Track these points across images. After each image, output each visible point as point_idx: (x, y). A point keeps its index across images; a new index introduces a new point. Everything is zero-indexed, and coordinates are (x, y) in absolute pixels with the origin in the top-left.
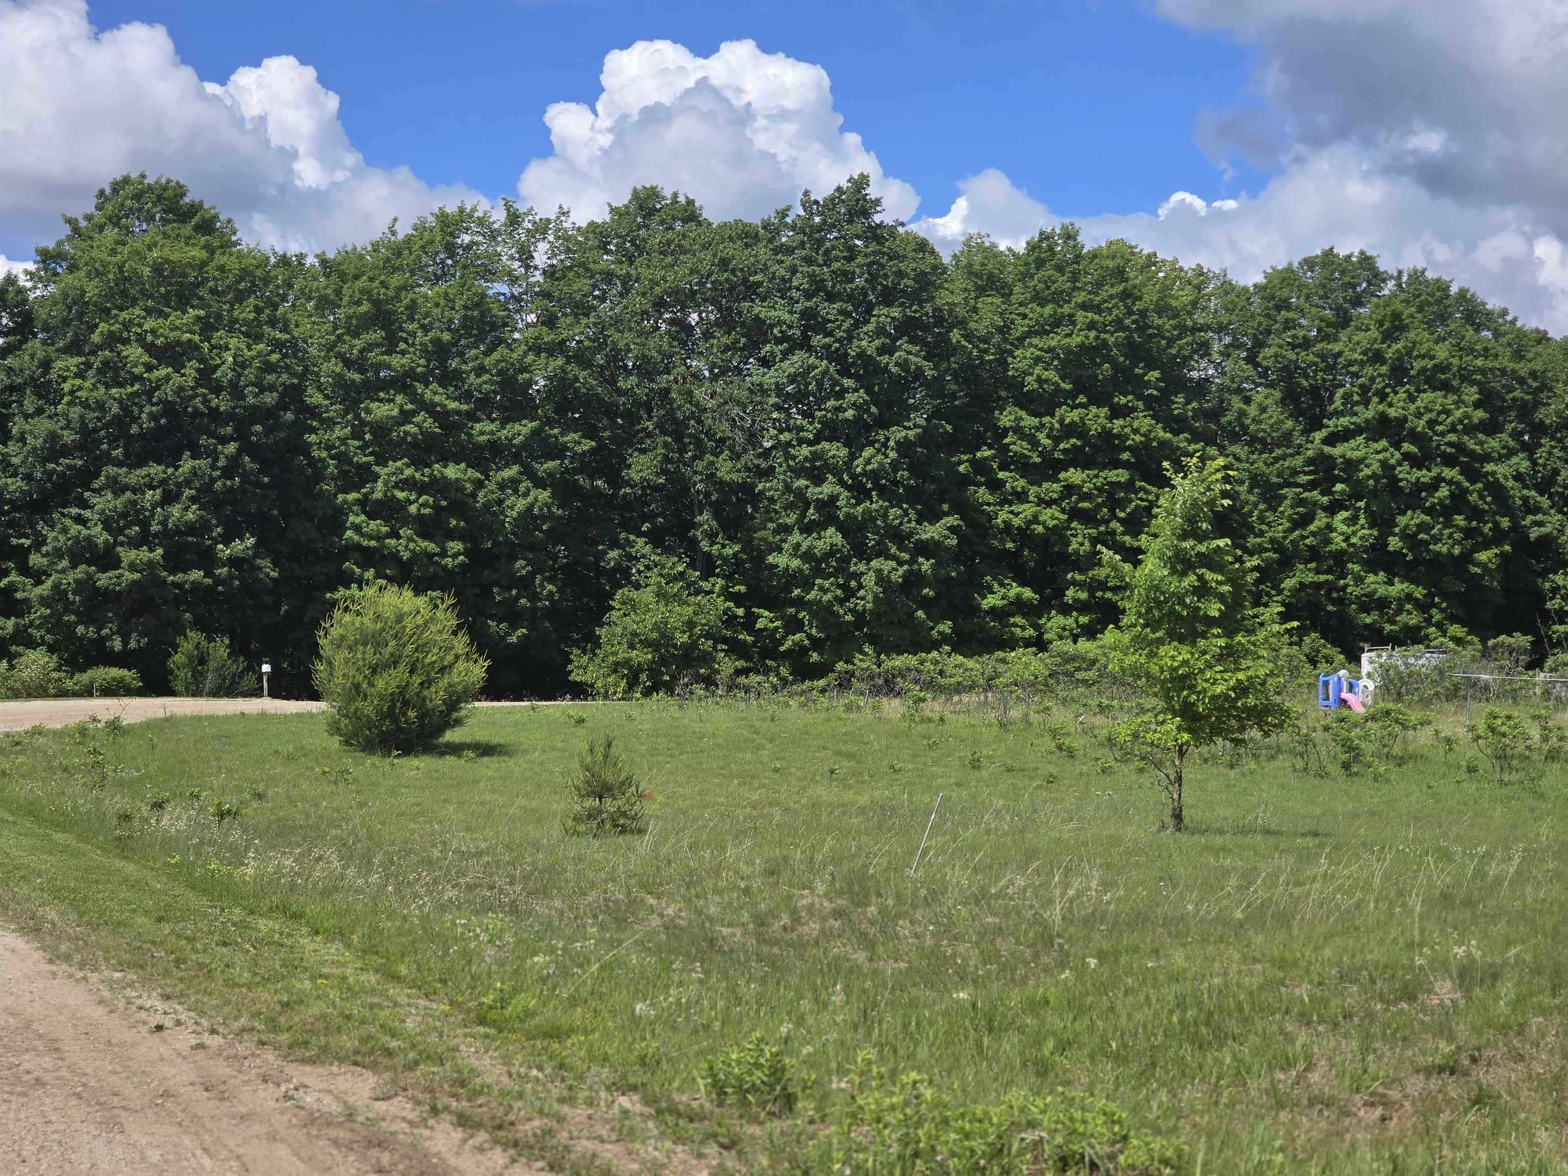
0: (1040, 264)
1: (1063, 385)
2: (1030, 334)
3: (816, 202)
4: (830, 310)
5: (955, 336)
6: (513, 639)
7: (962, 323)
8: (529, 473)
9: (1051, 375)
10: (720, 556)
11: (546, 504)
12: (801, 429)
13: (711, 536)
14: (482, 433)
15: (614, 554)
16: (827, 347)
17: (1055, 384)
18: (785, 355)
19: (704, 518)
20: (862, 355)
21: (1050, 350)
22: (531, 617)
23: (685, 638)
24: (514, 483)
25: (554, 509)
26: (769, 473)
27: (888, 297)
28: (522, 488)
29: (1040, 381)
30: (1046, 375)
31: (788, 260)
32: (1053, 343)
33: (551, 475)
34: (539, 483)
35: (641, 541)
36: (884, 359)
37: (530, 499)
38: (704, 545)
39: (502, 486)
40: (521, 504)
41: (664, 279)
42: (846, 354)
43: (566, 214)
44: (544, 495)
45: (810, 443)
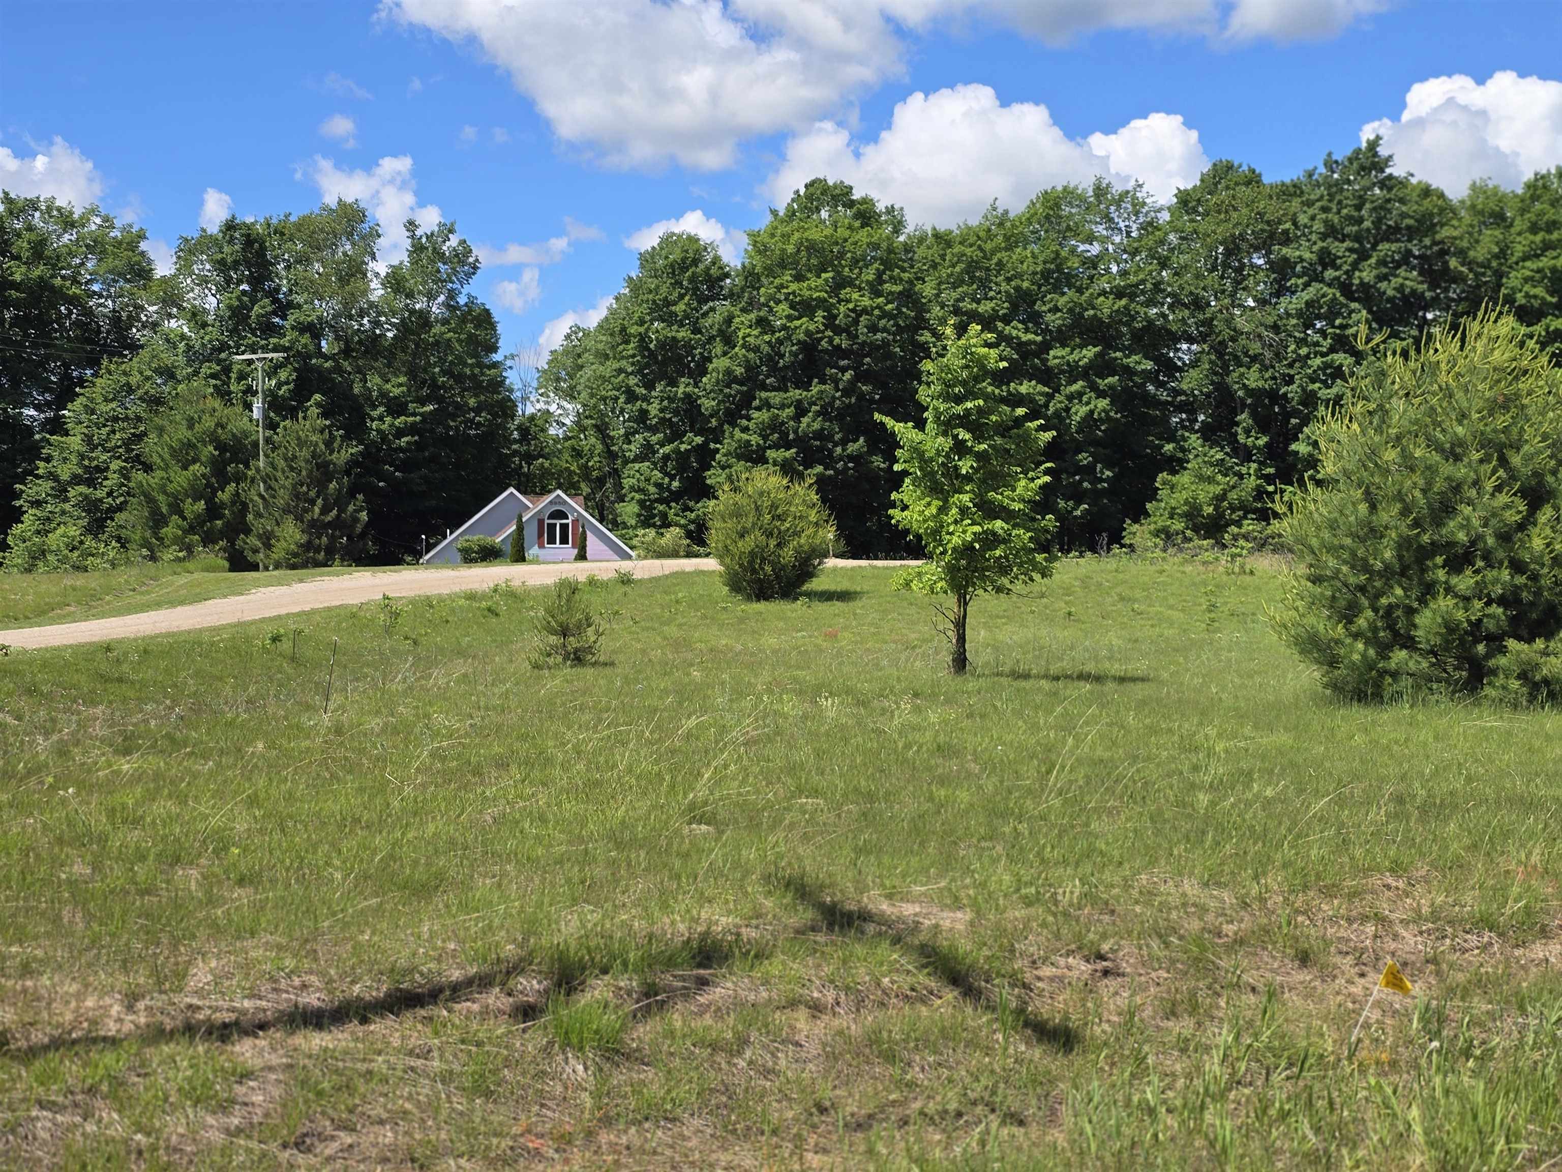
0: (1535, 198)
1: (1549, 299)
2: (1525, 258)
3: (1336, 162)
4: (1339, 248)
5: (1453, 263)
6: (1078, 513)
7: (1462, 253)
8: (1093, 387)
9: (1539, 291)
10: (1254, 446)
11: (1104, 410)
12: (1317, 344)
13: (1247, 432)
14: (1055, 358)
15: (1169, 447)
16: (1337, 278)
17: (1543, 299)
18: (1307, 285)
19: (1244, 417)
20: (1362, 284)
21: (1539, 271)
22: (1094, 496)
23: (1210, 510)
24: (1080, 394)
25: (1112, 414)
26: (1290, 380)
27: (1392, 234)
28: (1085, 399)
29: (1527, 295)
30: (1533, 292)
31: (1311, 211)
32: (1541, 265)
33: (1111, 387)
34: (1101, 394)
35: (1194, 437)
36: (1383, 285)
37: (1092, 406)
38: (1241, 438)
39: (1070, 398)
40: (1083, 410)
41: (1214, 232)
42: (1352, 284)
43: (1140, 186)
44: (1103, 403)
45: (1323, 355)
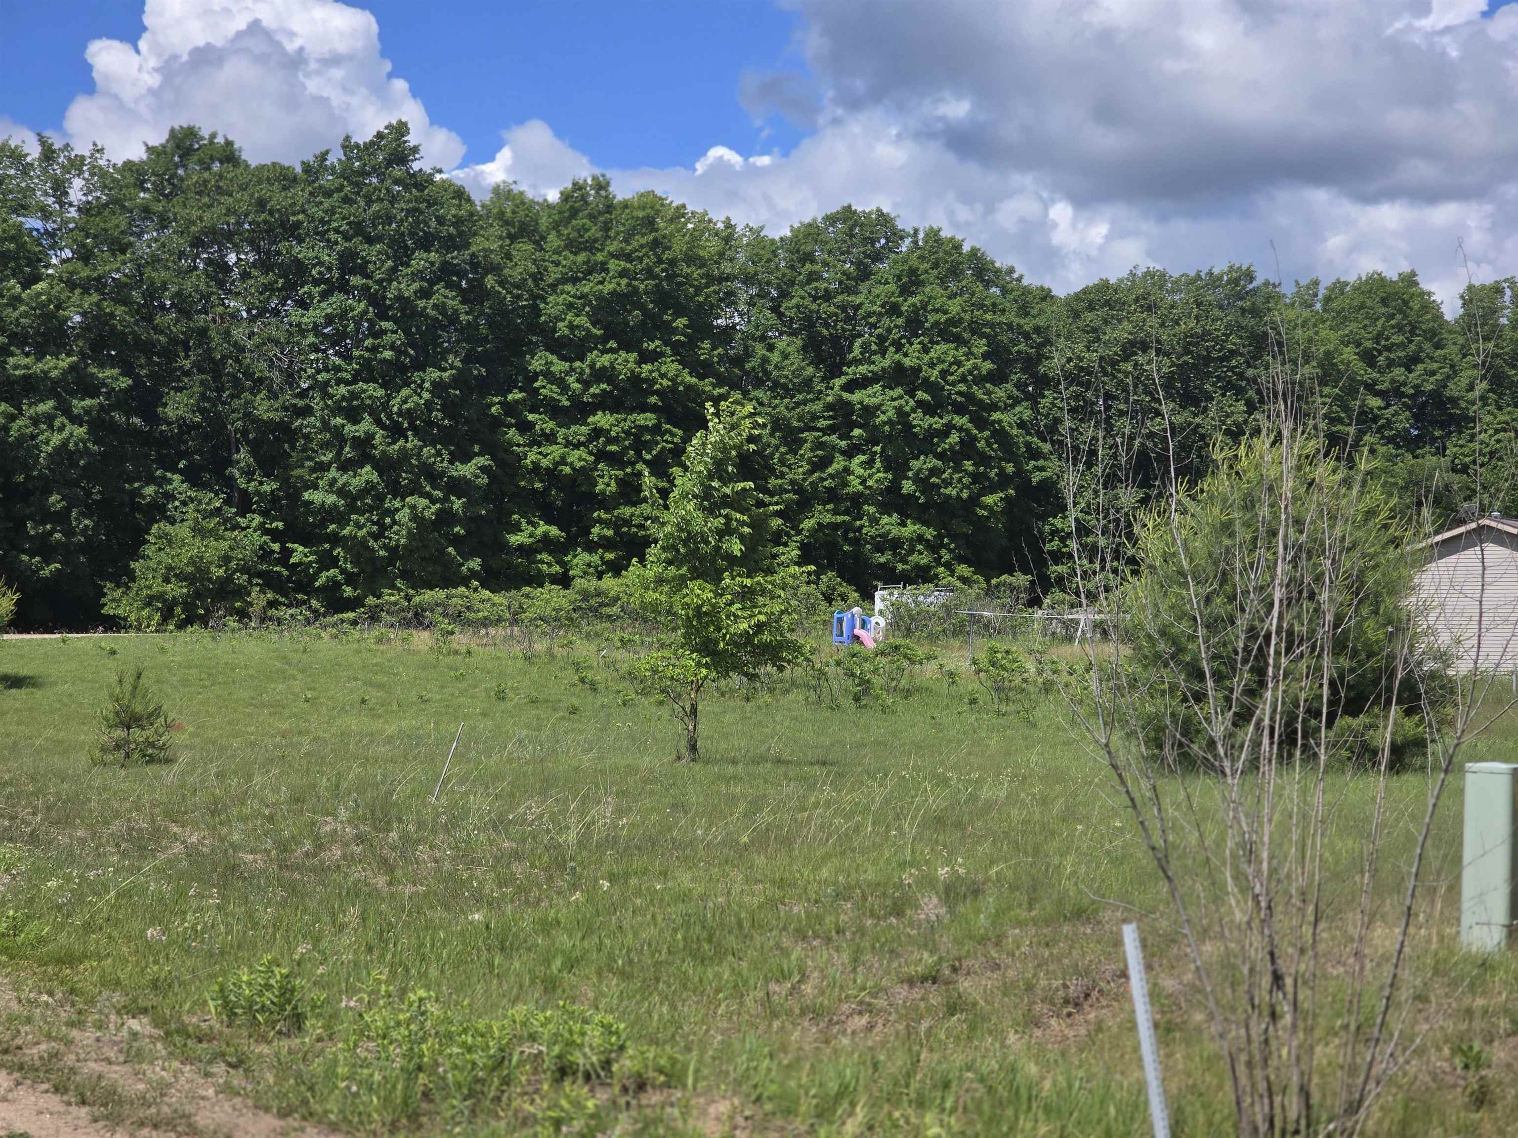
0: (574, 213)
1: (594, 331)
2: (564, 280)
3: (357, 146)
4: (372, 252)
5: (490, 281)
6: (46, 572)
7: (496, 269)
8: (66, 410)
9: (583, 321)
10: (257, 493)
11: (82, 440)
12: (338, 369)
13: (249, 474)
14: (16, 367)
15: (150, 490)
16: (367, 288)
17: (588, 330)
18: (324, 295)
19: (243, 456)
20: (399, 298)
21: (582, 296)
22: (66, 552)
23: (221, 572)
24: (49, 419)
25: (90, 445)
26: (307, 411)
27: (425, 244)
28: (57, 423)
29: (572, 327)
30: (577, 321)
31: (327, 203)
32: (586, 290)
33: (87, 412)
34: (76, 420)
35: (177, 477)
36: (421, 303)
37: (66, 433)
38: (241, 482)
39: (35, 421)
40: (56, 439)
41: (201, 219)
42: (384, 298)
43: (101, 151)
44: (80, 431)
45: (347, 383)
